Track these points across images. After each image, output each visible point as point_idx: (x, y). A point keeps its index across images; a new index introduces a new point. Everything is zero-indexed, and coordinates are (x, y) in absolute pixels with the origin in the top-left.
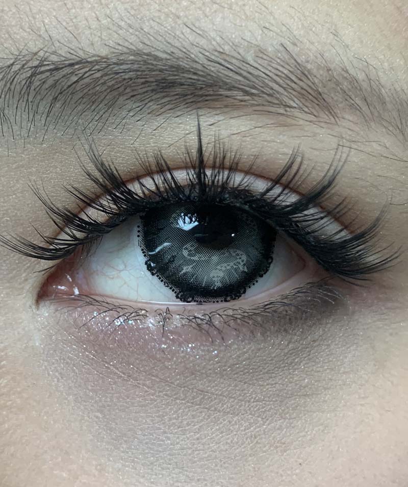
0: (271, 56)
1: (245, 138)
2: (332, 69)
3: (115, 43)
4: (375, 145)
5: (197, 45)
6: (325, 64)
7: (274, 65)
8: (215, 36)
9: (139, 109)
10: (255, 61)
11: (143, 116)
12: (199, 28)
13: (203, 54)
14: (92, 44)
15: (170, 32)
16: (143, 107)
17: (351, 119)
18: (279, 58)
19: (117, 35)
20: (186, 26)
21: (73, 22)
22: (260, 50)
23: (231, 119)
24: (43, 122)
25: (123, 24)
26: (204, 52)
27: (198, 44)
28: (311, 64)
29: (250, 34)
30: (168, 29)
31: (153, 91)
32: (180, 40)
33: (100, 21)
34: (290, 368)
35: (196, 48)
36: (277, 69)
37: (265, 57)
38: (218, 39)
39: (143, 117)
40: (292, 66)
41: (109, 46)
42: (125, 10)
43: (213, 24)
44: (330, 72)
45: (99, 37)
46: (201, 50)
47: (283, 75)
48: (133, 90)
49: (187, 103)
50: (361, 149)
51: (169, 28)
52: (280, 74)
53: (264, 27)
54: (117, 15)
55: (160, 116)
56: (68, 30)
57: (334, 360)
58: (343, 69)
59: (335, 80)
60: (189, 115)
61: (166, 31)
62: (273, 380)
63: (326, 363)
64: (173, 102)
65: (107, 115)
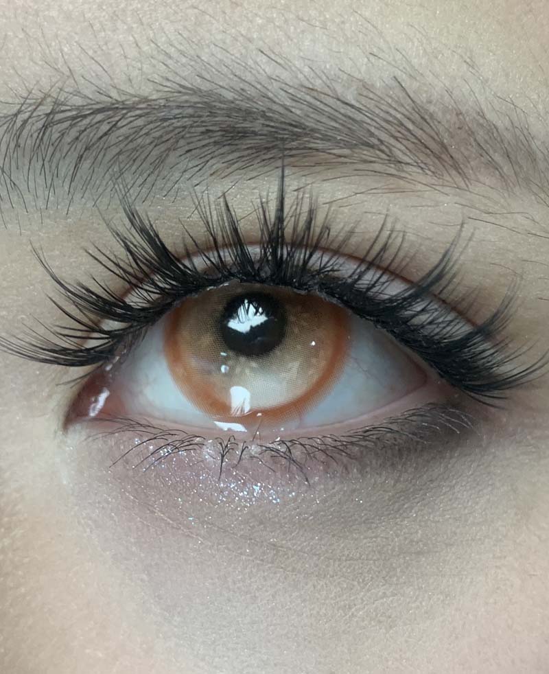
0: (379, 94)
1: (342, 208)
2: (464, 112)
3: (162, 77)
4: (520, 218)
5: (277, 79)
6: (455, 106)
7: (383, 107)
8: (302, 65)
9: (198, 168)
10: (358, 101)
11: (202, 178)
12: (280, 55)
13: (286, 91)
14: (130, 80)
15: (239, 61)
16: (203, 167)
17: (487, 181)
18: (391, 97)
19: (165, 67)
20: (262, 52)
21: (102, 50)
22: (364, 86)
23: (325, 182)
24: (66, 188)
25: (172, 51)
26: (286, 88)
27: (277, 76)
28: (435, 105)
29: (351, 63)
30: (237, 58)
31: (216, 143)
32: (254, 72)
33: (140, 48)
34: (397, 516)
35: (275, 84)
36: (388, 113)
37: (371, 95)
38: (306, 69)
39: (204, 180)
40: (407, 107)
41: (153, 82)
42: (175, 31)
43: (300, 50)
44: (461, 117)
45: (139, 70)
46: (283, 85)
47: (396, 122)
48: (188, 144)
49: (264, 160)
50: (501, 223)
51: (238, 55)
52: (391, 119)
53: (371, 54)
54: (163, 39)
55: (226, 178)
56: (96, 62)
57: (460, 506)
58: (479, 113)
59: (467, 128)
60: (267, 177)
61: (232, 60)
62: (373, 532)
63: (448, 510)
64: (243, 159)
65: (153, 177)
